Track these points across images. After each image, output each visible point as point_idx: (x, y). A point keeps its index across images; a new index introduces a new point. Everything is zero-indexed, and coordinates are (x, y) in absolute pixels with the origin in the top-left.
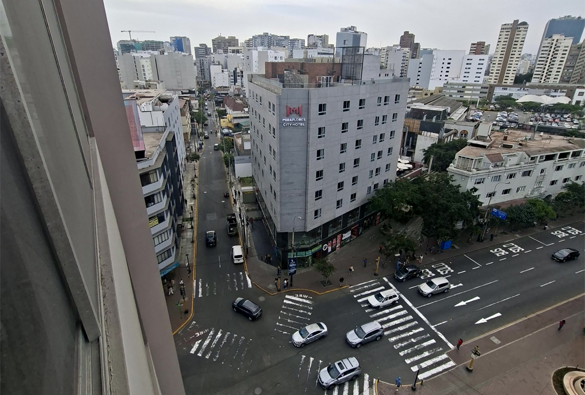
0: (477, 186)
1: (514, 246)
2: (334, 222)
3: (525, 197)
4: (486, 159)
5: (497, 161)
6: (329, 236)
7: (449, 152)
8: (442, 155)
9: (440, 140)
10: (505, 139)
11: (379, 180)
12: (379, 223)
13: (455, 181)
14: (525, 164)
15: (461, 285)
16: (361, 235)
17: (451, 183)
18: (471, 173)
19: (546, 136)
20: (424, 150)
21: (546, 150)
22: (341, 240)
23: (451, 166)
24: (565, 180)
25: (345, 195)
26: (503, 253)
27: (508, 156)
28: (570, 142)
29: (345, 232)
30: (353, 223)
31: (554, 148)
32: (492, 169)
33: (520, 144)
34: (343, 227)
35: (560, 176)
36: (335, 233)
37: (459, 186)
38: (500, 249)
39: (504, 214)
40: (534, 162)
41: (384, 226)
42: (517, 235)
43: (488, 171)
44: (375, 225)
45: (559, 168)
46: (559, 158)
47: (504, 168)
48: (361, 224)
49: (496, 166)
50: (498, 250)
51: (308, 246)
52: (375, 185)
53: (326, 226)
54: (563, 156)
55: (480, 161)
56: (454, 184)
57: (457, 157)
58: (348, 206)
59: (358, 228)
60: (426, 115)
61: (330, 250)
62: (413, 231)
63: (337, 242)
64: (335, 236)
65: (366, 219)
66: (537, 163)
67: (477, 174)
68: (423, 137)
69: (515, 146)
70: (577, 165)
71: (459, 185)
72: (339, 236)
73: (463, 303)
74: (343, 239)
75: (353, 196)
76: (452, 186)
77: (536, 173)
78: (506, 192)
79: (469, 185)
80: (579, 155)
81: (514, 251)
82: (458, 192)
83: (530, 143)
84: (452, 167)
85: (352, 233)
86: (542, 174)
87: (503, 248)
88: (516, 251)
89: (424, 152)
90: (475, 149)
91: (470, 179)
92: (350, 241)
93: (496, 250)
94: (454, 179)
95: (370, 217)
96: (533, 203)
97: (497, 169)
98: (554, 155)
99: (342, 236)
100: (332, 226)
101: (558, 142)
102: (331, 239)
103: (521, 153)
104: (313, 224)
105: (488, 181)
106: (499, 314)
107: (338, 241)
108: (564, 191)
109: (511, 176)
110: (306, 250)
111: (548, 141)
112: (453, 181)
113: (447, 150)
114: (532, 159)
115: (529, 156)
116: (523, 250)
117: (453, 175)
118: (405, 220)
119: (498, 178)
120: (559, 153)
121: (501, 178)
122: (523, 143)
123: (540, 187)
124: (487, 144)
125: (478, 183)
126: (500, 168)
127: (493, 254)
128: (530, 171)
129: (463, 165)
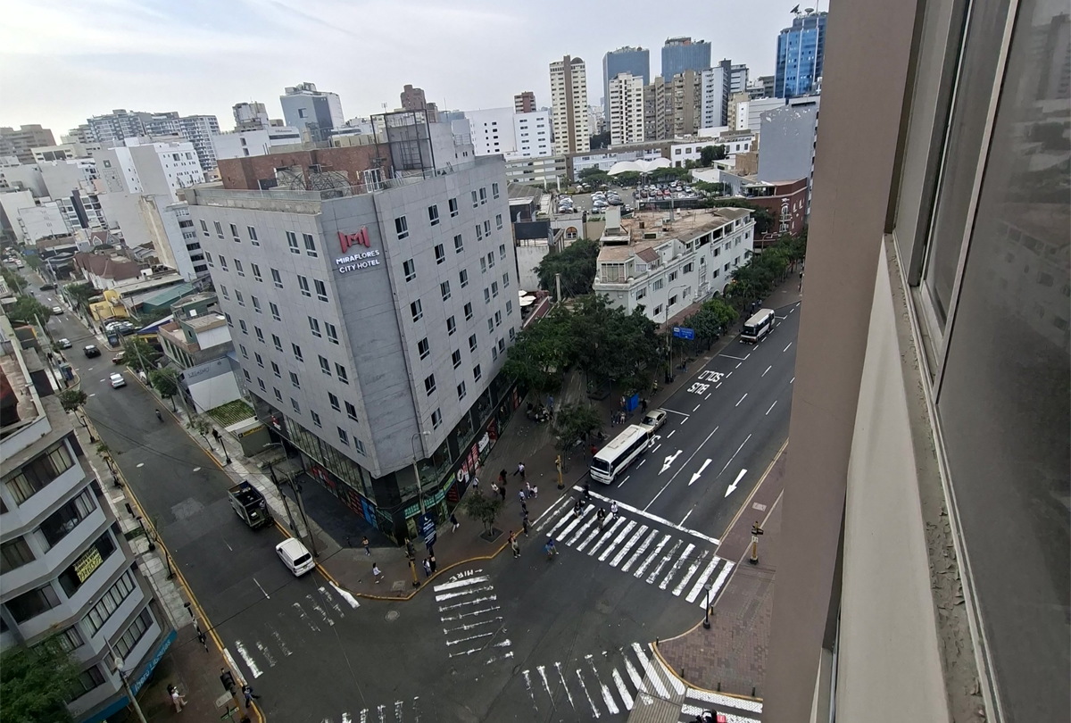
0: (641, 302)
1: (710, 374)
2: (462, 426)
3: (694, 302)
4: (638, 260)
5: (652, 257)
6: (461, 452)
7: (576, 262)
8: (568, 269)
9: (552, 248)
10: (642, 226)
11: (502, 332)
12: (519, 404)
13: (612, 302)
14: (683, 255)
15: (680, 452)
16: (501, 433)
17: (607, 306)
18: (628, 285)
19: (685, 212)
20: (536, 270)
21: (697, 231)
22: (479, 454)
23: (597, 281)
24: (727, 267)
25: (465, 373)
26: (704, 387)
27: (660, 249)
28: (715, 215)
29: (479, 437)
30: (487, 418)
31: (704, 226)
32: (651, 272)
33: (665, 230)
34: (475, 430)
35: (717, 263)
36: (467, 445)
37: (622, 308)
38: (698, 384)
39: (689, 332)
40: (691, 251)
42: (707, 358)
43: (647, 276)
44: (515, 409)
45: (716, 253)
46: (714, 238)
47: (662, 267)
48: (498, 416)
49: (653, 267)
50: (696, 386)
51: (436, 484)
52: (500, 343)
53: (452, 437)
54: (717, 234)
55: (631, 264)
56: (614, 306)
57: (599, 266)
58: (474, 392)
59: (495, 425)
60: (519, 213)
61: (467, 478)
63: (474, 459)
64: (469, 451)
65: (501, 404)
66: (695, 251)
67: (636, 284)
68: (526, 249)
69: (660, 235)
70: (733, 244)
71: (621, 306)
72: (474, 448)
73: (696, 476)
74: (481, 450)
75: (477, 371)
76: (610, 311)
77: (697, 265)
78: (672, 301)
79: (631, 305)
80: (730, 230)
81: (714, 381)
83: (675, 226)
84: (598, 283)
85: (490, 437)
86: (703, 265)
87: (701, 381)
88: (716, 379)
89: (536, 272)
90: (617, 249)
91: (629, 293)
92: (491, 450)
93: (693, 387)
94: (610, 300)
95: (505, 398)
96: (709, 307)
97: (655, 271)
98: (708, 236)
99: (478, 447)
100: (461, 434)
101: (702, 218)
102: (465, 458)
103: (672, 241)
104: (434, 440)
105: (650, 291)
106: (744, 472)
107: (475, 456)
108: (730, 281)
109: (673, 277)
110: (435, 491)
111: (689, 220)
112: (610, 303)
113: (572, 261)
114: (688, 246)
115: (684, 243)
116: (722, 375)
117: (608, 294)
119: (659, 285)
120: (712, 231)
121: (663, 282)
122: (668, 227)
123: (705, 284)
124: (627, 238)
125: (641, 297)
126: (659, 269)
127: (694, 394)
128: (690, 264)
129: (611, 275)
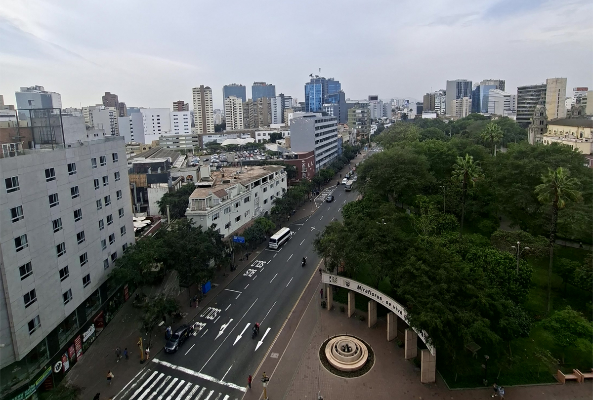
1: (258, 262)
2: (66, 324)
3: (252, 219)
4: (214, 197)
5: (223, 195)
6: (61, 347)
7: (182, 198)
9: (170, 189)
10: (223, 176)
11: (116, 247)
12: (130, 297)
14: (243, 192)
15: (232, 320)
16: (109, 322)
18: (206, 212)
19: (249, 168)
21: (253, 178)
22: (82, 343)
24: (272, 197)
25: (74, 282)
26: (253, 272)
27: (230, 189)
28: (265, 170)
29: (85, 329)
30: (94, 313)
31: (257, 176)
32: (222, 204)
33: (235, 178)
34: (80, 325)
35: (267, 195)
36: (71, 337)
39: (242, 239)
40: (249, 190)
41: (137, 298)
42: (258, 252)
43: (219, 206)
44: (125, 301)
45: (265, 190)
46: (263, 182)
47: (230, 200)
49: (224, 200)
50: (249, 271)
51: (27, 381)
52: (112, 256)
53: (53, 337)
54: (264, 180)
55: (210, 199)
57: (190, 201)
58: (80, 295)
59: (103, 316)
60: (150, 168)
61: (67, 365)
62: (171, 288)
63: (77, 350)
64: (72, 343)
65: (111, 299)
66: (251, 190)
67: (212, 211)
68: (154, 189)
69: (232, 181)
70: (275, 185)
72: (77, 340)
73: (239, 337)
74: (84, 340)
75: (86, 280)
77: (252, 198)
78: (238, 219)
79: (209, 223)
82: (201, 232)
83: (241, 176)
84: (189, 211)
85: (96, 327)
86: (257, 197)
87: (252, 268)
88: (261, 265)
90: (203, 190)
91: (207, 217)
92: (96, 337)
93: (247, 272)
94: (194, 222)
95: (115, 295)
96: (258, 222)
97: (225, 203)
98: (259, 181)
99: (82, 338)
100: (63, 331)
101: (258, 171)
102: (66, 349)
103: (237, 185)
104: (26, 344)
105: (222, 214)
106: (269, 329)
107: (78, 346)
109: (237, 205)
110: (26, 387)
111: (251, 172)
112: (193, 224)
113: (180, 196)
114: (246, 187)
115: (244, 186)
116: (265, 262)
117: (192, 218)
118: (158, 280)
119: (228, 210)
120: (261, 179)
121: (231, 208)
122: (237, 177)
123: (259, 208)
124: (211, 183)
125: (215, 218)
126: (227, 201)
127: (247, 277)
128: (248, 197)
129: (197, 206)
